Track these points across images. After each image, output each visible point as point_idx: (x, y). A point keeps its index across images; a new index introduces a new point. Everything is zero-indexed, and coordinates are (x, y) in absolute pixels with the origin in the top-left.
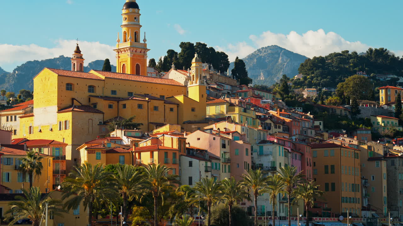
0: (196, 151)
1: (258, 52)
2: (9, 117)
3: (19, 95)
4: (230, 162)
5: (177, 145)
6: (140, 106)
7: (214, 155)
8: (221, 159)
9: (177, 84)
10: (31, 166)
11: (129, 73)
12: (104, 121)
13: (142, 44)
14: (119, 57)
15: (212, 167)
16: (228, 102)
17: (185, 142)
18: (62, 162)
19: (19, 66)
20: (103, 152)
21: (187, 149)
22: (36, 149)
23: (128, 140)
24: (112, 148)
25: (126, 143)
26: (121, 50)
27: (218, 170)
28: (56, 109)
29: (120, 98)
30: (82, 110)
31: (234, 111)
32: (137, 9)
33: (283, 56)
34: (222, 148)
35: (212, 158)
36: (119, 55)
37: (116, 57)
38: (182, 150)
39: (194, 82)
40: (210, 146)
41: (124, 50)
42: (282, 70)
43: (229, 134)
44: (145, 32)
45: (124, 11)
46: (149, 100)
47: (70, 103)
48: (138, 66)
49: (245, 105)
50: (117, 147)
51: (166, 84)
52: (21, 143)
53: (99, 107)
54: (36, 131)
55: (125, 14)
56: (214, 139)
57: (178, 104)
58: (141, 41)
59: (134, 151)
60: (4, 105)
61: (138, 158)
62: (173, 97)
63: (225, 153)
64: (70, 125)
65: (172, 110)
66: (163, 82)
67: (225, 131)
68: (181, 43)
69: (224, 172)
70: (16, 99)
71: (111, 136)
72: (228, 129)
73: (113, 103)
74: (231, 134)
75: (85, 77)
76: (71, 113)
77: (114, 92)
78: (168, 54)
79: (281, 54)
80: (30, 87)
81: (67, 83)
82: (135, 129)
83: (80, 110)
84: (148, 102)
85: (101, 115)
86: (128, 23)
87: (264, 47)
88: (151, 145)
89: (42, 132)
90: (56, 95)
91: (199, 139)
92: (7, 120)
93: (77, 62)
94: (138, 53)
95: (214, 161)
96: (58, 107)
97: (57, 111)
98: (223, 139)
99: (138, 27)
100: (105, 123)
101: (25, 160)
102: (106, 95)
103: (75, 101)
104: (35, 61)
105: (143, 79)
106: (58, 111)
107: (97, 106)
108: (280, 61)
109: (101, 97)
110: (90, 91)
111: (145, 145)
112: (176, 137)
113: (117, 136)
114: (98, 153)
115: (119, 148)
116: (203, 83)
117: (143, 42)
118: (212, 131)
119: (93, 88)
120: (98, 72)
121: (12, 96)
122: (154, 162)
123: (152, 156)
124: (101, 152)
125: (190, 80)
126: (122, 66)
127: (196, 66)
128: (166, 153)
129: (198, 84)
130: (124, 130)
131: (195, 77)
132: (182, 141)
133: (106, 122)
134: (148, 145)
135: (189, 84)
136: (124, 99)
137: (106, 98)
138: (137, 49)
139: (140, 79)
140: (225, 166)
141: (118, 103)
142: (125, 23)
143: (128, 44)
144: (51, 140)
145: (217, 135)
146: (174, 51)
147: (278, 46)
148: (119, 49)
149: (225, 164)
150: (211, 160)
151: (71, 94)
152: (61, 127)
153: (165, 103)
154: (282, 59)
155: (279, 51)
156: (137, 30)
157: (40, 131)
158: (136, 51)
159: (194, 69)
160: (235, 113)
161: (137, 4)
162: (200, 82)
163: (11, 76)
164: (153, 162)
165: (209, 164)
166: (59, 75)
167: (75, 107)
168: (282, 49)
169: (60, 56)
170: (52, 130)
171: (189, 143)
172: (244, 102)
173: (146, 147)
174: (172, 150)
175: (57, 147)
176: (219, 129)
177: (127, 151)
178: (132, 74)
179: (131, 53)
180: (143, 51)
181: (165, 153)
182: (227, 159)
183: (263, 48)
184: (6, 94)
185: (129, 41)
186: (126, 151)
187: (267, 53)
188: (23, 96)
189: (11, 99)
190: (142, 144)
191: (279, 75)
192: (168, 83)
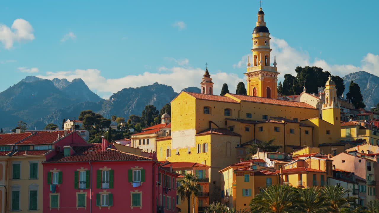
0: (342, 174)
1: (346, 78)
2: (142, 141)
3: (129, 120)
4: (375, 185)
5: (324, 168)
6: (277, 129)
7: (360, 177)
8: (367, 181)
9: (310, 107)
10: (190, 188)
11: (260, 96)
12: (242, 144)
13: (272, 67)
14: (250, 81)
15: (358, 190)
16: (359, 125)
17: (332, 164)
18: (205, 185)
19: (115, 93)
20: (252, 175)
21: (334, 171)
22: (179, 172)
23: (272, 162)
24: (258, 170)
25: (270, 165)
26: (252, 74)
27: (364, 193)
28: (194, 132)
29: (255, 121)
30: (220, 133)
31: (365, 133)
32: (267, 33)
33: (371, 82)
34: (368, 170)
35: (359, 180)
36: (249, 78)
37: (247, 81)
38: (329, 173)
39: (328, 104)
40: (356, 168)
41: (255, 73)
42: (370, 96)
43: (374, 157)
44: (275, 56)
45: (254, 36)
46: (285, 123)
47: (207, 126)
48: (268, 90)
49: (371, 128)
50: (263, 169)
51: (299, 107)
52: (163, 166)
53: (236, 130)
54: (174, 154)
55: (256, 38)
56: (360, 161)
57: (313, 127)
58: (272, 65)
59: (281, 173)
60: (115, 130)
61: (285, 181)
62: (308, 120)
63: (370, 175)
64: (209, 148)
65: (307, 132)
66: (296, 105)
67: (368, 153)
68: (297, 68)
69: (369, 194)
70: (126, 124)
71: (253, 158)
72: (371, 151)
73: (250, 126)
74: (375, 156)
75: (221, 100)
76: (209, 136)
77: (249, 115)
78: (285, 78)
79: (369, 79)
80: (126, 113)
81: (204, 106)
82: (277, 151)
83: (219, 133)
84: (284, 124)
85: (239, 138)
86: (259, 47)
87: (353, 73)
88: (297, 167)
89: (179, 155)
90: (195, 118)
91: (343, 161)
92: (140, 144)
93: (207, 86)
94: (269, 77)
95: (360, 184)
96: (196, 130)
97: (195, 134)
98: (368, 161)
99: (269, 51)
100: (242, 146)
101: (184, 182)
102: (242, 118)
103: (212, 124)
104: (130, 88)
105: (276, 102)
106: (197, 134)
107: (234, 129)
108: (368, 86)
109: (238, 120)
110: (226, 114)
111: (291, 168)
112: (323, 159)
113: (260, 159)
114: (246, 175)
115: (265, 170)
116: (338, 106)
117: (273, 66)
118: (357, 153)
119: (229, 111)
120: (234, 95)
121: (122, 121)
122: (303, 185)
123: (300, 178)
124: (249, 174)
125: (323, 103)
126: (252, 90)
127: (330, 89)
128: (315, 176)
129: (332, 107)
130: (267, 153)
131: (329, 99)
132: (329, 164)
133: (244, 145)
134: (294, 168)
135: (323, 106)
136: (260, 122)
137: (242, 121)
138: (267, 73)
139: (274, 102)
140: (371, 188)
141: (255, 125)
142: (255, 47)
143: (259, 68)
144: (194, 163)
145: (362, 158)
146: (291, 75)
147: (366, 72)
148: (249, 73)
149: (371, 187)
150: (358, 182)
151: (209, 117)
152: (200, 150)
153: (300, 126)
154: (370, 84)
155: (367, 77)
156: (268, 54)
157: (178, 154)
158: (267, 75)
159: (329, 91)
160: (366, 135)
161: (267, 28)
162: (335, 105)
163: (108, 103)
164: (301, 184)
165: (356, 187)
166: (197, 99)
167: (213, 130)
168: (369, 75)
169: (154, 83)
170: (190, 153)
171: (334, 166)
172: (370, 125)
173: (292, 169)
174: (319, 172)
175: (200, 170)
176: (363, 151)
177: (274, 173)
178: (263, 97)
179: (262, 77)
180: (274, 74)
181: (313, 175)
182: (372, 182)
183: (351, 74)
184: (117, 119)
185: (260, 65)
186: (271, 173)
187: (355, 79)
188: (133, 121)
189: (121, 124)
190: (288, 167)
191: (367, 100)
192: (301, 106)
